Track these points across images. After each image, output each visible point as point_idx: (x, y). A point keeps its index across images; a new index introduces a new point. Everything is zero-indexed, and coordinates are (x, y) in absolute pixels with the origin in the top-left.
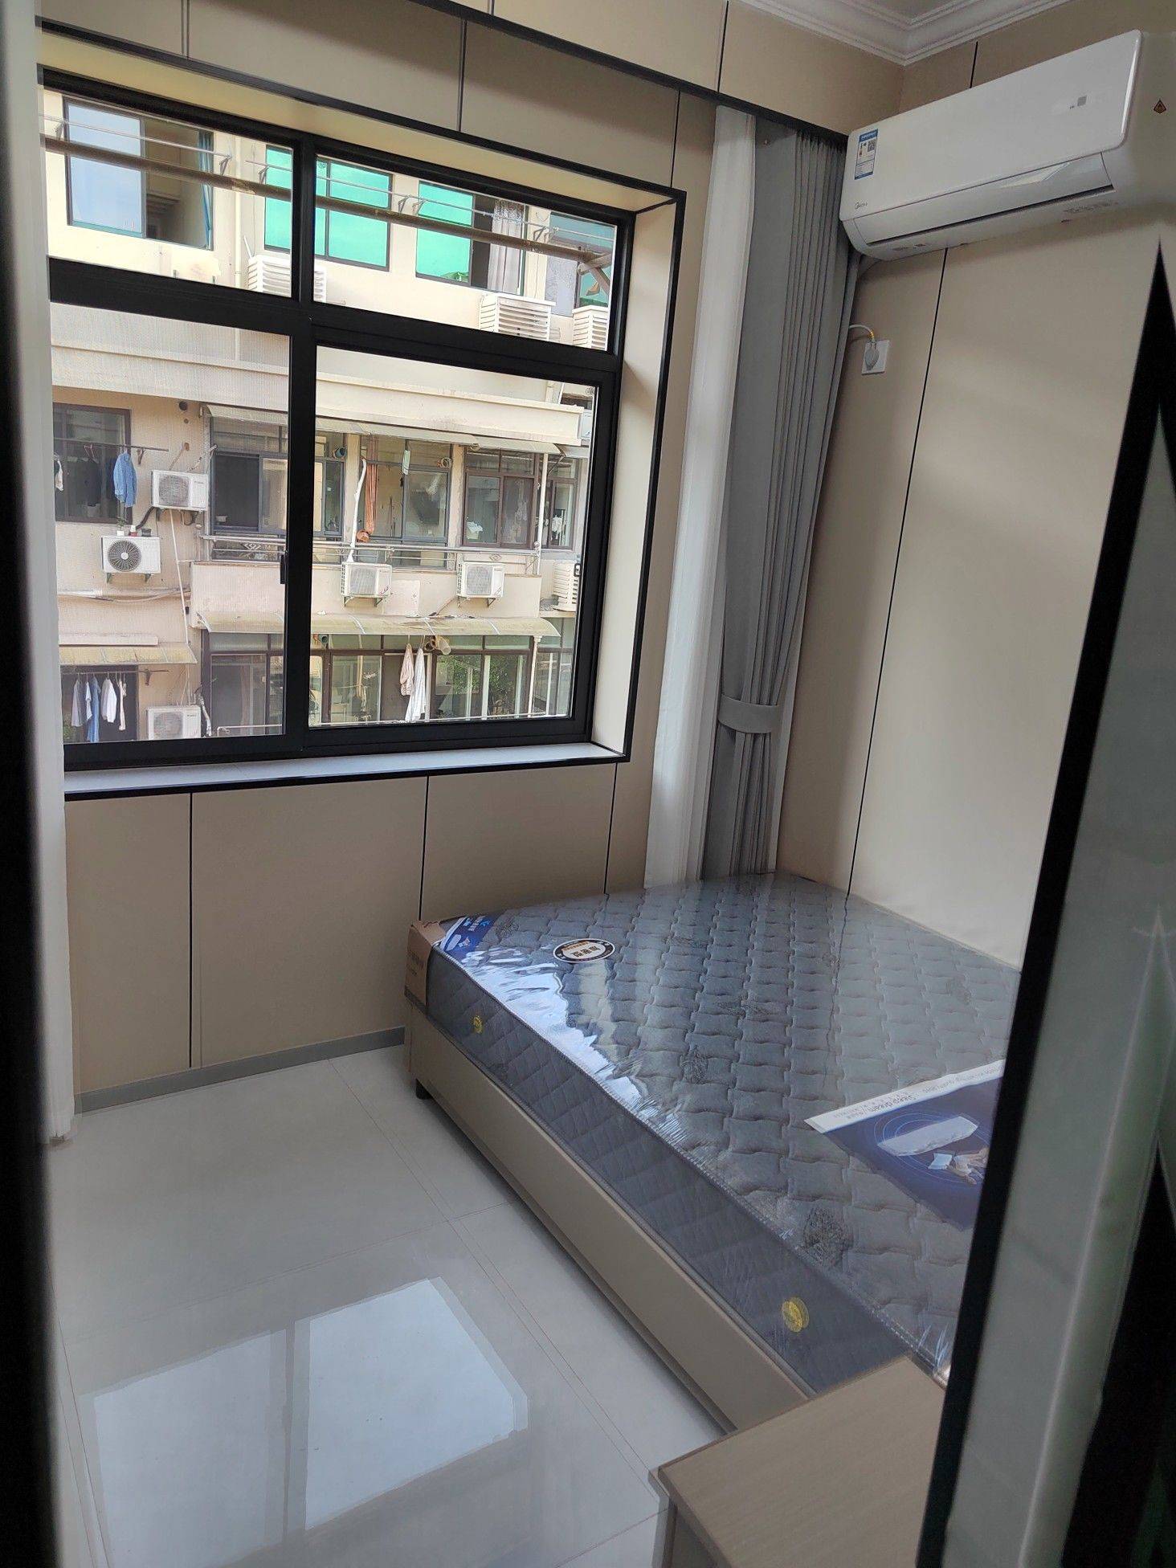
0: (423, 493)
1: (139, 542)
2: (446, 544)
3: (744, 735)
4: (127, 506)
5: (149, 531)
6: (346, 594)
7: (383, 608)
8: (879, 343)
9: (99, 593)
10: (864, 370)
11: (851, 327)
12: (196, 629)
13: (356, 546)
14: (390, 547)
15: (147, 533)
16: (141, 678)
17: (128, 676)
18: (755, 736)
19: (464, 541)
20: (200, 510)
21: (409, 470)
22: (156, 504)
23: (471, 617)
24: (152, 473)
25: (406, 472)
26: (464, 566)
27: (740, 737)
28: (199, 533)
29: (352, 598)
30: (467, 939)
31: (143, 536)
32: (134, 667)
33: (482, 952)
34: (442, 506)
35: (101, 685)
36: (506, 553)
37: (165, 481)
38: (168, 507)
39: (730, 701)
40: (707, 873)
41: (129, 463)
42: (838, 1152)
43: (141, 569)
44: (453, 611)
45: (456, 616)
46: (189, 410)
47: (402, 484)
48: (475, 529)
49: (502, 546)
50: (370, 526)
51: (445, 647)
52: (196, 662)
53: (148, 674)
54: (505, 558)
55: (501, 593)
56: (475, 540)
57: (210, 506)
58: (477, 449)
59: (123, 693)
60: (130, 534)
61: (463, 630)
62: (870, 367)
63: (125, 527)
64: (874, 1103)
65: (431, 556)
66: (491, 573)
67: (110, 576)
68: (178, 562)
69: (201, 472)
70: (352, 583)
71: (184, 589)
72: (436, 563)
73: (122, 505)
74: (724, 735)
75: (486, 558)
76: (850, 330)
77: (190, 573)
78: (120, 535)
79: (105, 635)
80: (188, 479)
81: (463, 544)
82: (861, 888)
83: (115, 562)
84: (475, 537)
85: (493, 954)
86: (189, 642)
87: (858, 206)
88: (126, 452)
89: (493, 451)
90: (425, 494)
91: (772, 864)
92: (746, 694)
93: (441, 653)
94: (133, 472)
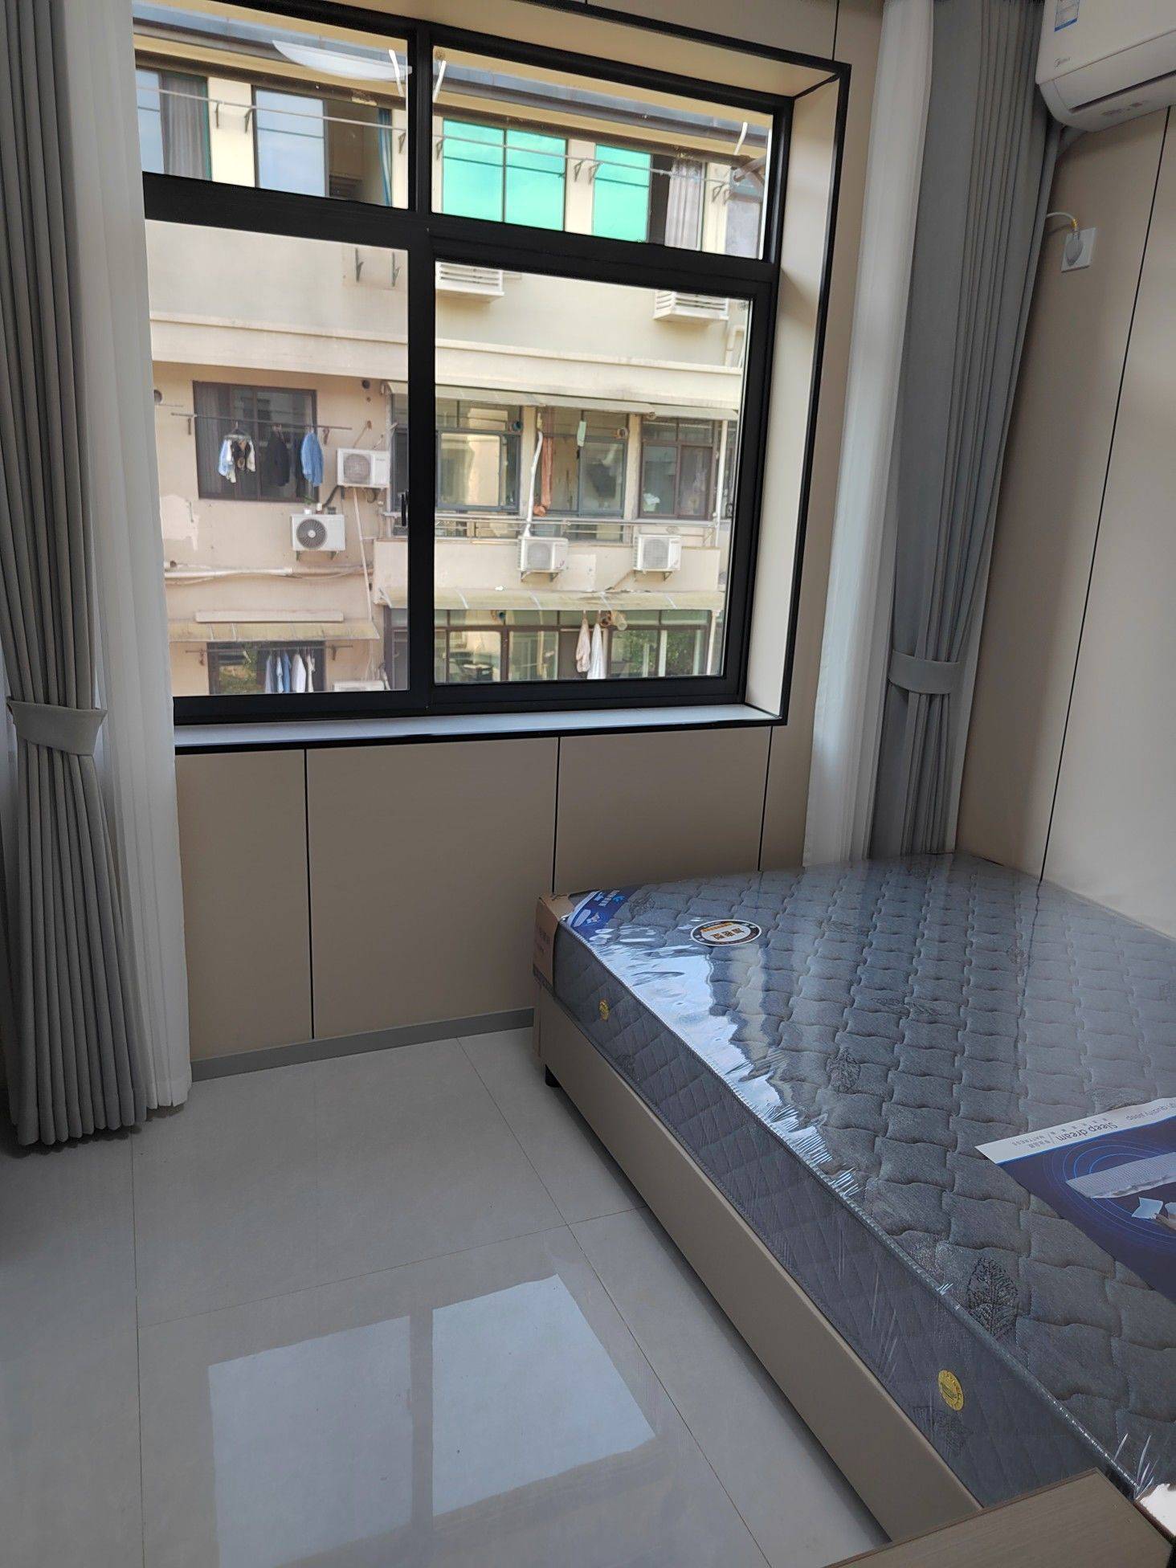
0: (599, 465)
1: (326, 520)
2: (622, 517)
3: (918, 695)
4: (315, 485)
5: (334, 509)
6: (522, 569)
7: (559, 583)
8: (1083, 232)
9: (289, 571)
10: (1065, 266)
11: (1049, 215)
12: (378, 605)
13: (533, 520)
14: (566, 521)
15: (332, 511)
16: (328, 653)
17: (316, 650)
18: (931, 697)
19: (640, 513)
20: (382, 488)
21: (585, 441)
22: (340, 482)
23: (647, 591)
24: (337, 452)
25: (581, 443)
26: (640, 540)
27: (913, 699)
28: (381, 510)
29: (528, 573)
30: (597, 915)
31: (329, 513)
32: (321, 643)
33: (611, 930)
34: (619, 481)
35: (291, 659)
36: (683, 525)
37: (349, 459)
38: (351, 485)
39: (901, 657)
40: (875, 851)
41: (314, 441)
42: (1015, 1189)
43: (327, 546)
44: (629, 585)
45: (632, 591)
46: (371, 388)
47: (578, 456)
48: (651, 501)
49: (679, 517)
50: (546, 500)
51: (621, 622)
52: (378, 637)
53: (334, 649)
54: (683, 530)
55: (678, 566)
56: (652, 512)
57: (391, 483)
58: (654, 418)
59: (311, 668)
60: (317, 512)
61: (638, 604)
62: (1072, 262)
63: (312, 506)
64: (1064, 1130)
65: (607, 527)
66: (668, 544)
67: (298, 553)
68: (361, 538)
69: (383, 449)
70: (529, 557)
71: (367, 566)
72: (613, 537)
73: (310, 485)
74: (895, 695)
75: (663, 530)
76: (1047, 220)
77: (372, 549)
78: (308, 512)
79: (294, 611)
80: (370, 457)
81: (639, 516)
82: (1056, 873)
83: (304, 540)
84: (652, 509)
85: (624, 932)
86: (373, 618)
87: (1059, 63)
88: (312, 432)
89: (672, 419)
90: (601, 465)
91: (951, 843)
92: (920, 647)
93: (616, 628)
94: (320, 451)
